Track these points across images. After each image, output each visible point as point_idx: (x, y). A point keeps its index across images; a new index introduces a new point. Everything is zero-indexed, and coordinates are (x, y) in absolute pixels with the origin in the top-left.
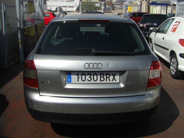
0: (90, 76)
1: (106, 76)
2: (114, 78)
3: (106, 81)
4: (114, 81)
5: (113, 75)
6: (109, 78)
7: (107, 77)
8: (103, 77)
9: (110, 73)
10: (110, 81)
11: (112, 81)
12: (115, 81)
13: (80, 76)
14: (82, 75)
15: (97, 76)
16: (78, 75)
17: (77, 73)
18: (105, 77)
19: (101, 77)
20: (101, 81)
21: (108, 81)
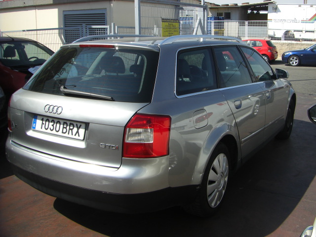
0: (53, 124)
1: (70, 126)
2: (78, 132)
3: (69, 134)
4: (77, 137)
5: (77, 127)
6: (72, 130)
7: (70, 129)
8: (66, 128)
9: (75, 124)
10: (72, 135)
11: (75, 135)
12: (79, 136)
13: (44, 122)
14: (46, 121)
15: (60, 124)
16: (42, 120)
17: (42, 117)
18: (68, 128)
19: (64, 128)
20: (63, 132)
21: (70, 135)
